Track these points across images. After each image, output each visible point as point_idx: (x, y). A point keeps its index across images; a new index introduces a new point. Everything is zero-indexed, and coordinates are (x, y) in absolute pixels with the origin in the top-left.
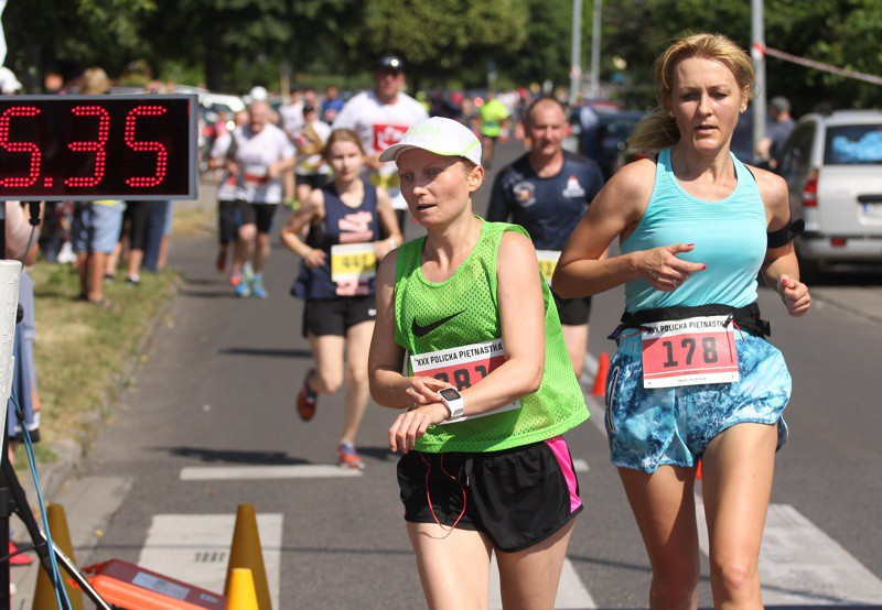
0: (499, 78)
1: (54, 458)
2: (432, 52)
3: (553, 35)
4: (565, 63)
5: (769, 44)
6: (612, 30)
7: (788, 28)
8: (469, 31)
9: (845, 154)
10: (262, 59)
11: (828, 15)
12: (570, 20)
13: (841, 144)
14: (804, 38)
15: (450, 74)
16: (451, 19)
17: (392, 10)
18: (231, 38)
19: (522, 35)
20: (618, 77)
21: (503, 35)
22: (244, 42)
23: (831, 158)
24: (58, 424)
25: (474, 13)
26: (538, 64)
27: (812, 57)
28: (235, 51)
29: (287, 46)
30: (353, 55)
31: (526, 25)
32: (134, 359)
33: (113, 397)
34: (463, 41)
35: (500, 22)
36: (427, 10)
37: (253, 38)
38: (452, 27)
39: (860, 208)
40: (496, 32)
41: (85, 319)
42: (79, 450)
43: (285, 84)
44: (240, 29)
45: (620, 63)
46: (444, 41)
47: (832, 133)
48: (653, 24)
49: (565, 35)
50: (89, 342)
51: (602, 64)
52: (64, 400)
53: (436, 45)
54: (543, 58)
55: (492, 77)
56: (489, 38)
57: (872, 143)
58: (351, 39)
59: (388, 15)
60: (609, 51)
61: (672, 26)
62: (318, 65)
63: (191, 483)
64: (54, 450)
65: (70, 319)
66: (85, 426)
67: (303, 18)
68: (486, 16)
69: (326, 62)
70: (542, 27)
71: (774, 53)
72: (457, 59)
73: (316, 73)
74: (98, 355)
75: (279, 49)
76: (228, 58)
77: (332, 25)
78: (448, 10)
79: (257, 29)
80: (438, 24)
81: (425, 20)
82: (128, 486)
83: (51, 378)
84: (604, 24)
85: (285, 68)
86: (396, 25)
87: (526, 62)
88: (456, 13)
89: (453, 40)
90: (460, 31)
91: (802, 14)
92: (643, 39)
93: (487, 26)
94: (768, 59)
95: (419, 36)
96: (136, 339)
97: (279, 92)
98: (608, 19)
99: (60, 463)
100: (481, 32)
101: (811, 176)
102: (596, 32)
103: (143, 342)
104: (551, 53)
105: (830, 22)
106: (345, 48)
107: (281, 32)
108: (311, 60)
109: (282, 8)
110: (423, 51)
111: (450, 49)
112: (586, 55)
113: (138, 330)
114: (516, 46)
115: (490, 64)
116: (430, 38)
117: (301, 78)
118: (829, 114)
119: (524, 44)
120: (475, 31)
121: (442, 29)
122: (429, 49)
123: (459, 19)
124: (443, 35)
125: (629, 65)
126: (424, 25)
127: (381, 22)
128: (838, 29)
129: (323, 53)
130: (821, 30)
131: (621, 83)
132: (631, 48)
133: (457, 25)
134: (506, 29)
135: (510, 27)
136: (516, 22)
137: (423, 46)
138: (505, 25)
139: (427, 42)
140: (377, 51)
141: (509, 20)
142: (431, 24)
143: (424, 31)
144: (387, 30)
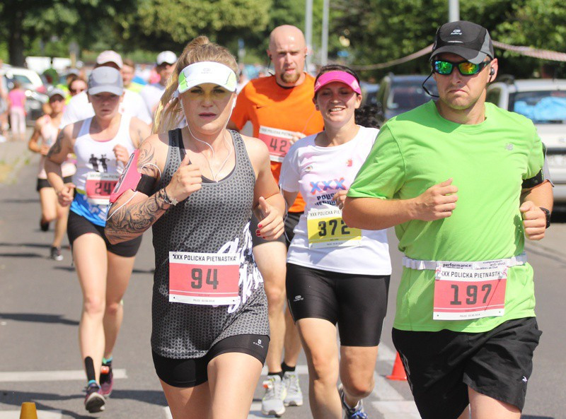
0: (247, 54)
2: (193, 33)
6: (338, 14)
7: (481, 11)
8: (222, 17)
10: (54, 39)
12: (304, 7)
13: (522, 107)
14: (492, 17)
16: (207, 6)
18: (29, 22)
19: (266, 19)
20: (343, 54)
21: (251, 18)
22: (40, 26)
28: (32, 33)
29: (76, 29)
30: (126, 35)
31: (269, 12)
34: (218, 24)
35: (248, 8)
37: (47, 22)
38: (208, 13)
40: (245, 16)
43: (74, 59)
44: (37, 15)
45: (345, 42)
46: (202, 24)
47: (514, 97)
48: (371, 10)
51: (329, 43)
53: (195, 27)
55: (242, 53)
56: (239, 22)
57: (546, 107)
58: (125, 25)
59: (156, 3)
60: (335, 31)
61: (386, 12)
62: (100, 45)
67: (89, 6)
68: (236, 4)
69: (106, 42)
70: (282, 13)
73: (98, 50)
75: (68, 31)
76: (26, 39)
77: (111, 11)
79: (50, 15)
80: (197, 10)
81: (188, 7)
84: (332, 10)
85: (73, 46)
86: (163, 12)
89: (209, 24)
90: (215, 16)
92: (364, 23)
93: (237, 12)
95: (182, 20)
98: (335, 5)
100: (233, 15)
102: (326, 17)
105: (514, 6)
106: (120, 29)
107: (70, 17)
108: (95, 40)
110: (186, 33)
111: (207, 30)
112: (318, 35)
114: (262, 28)
115: (241, 43)
116: (191, 21)
117: (86, 54)
118: (512, 83)
119: (268, 26)
120: (227, 16)
121: (201, 14)
122: (190, 31)
123: (214, 6)
124: (201, 19)
125: (351, 44)
126: (186, 12)
127: (151, 10)
128: (521, 12)
129: (104, 35)
130: (508, 14)
131: (346, 58)
132: (354, 29)
133: (212, 11)
134: (253, 14)
135: (256, 12)
136: (260, 9)
137: (185, 28)
138: (252, 11)
139: (188, 25)
140: (147, 32)
141: (255, 7)
142: (192, 10)
143: (186, 16)
144: (156, 16)
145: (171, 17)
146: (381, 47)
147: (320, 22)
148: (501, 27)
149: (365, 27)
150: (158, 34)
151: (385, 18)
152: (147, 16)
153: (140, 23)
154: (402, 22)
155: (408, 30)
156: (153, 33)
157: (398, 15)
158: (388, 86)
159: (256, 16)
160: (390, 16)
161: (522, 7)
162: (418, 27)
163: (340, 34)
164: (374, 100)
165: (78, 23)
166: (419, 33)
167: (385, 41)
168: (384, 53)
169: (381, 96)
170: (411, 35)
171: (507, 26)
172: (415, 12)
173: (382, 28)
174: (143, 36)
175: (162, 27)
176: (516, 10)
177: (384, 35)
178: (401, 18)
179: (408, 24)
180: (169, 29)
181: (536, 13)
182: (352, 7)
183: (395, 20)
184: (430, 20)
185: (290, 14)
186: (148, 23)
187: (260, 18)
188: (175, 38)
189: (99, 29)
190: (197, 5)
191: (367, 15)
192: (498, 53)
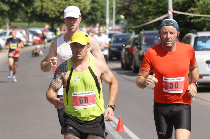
3: (99, 7)
4: (104, 17)
5: (174, 10)
6: (119, 5)
7: (181, 4)
12: (105, 2)
13: (200, 43)
14: (186, 6)
16: (64, 2)
19: (89, 8)
20: (122, 22)
23: (196, 48)
26: (94, 17)
27: (189, 12)
29: (8, 12)
30: (29, 15)
31: (90, 4)
35: (81, 3)
39: (207, 65)
43: (8, 26)
45: (122, 17)
47: (196, 39)
48: (134, 3)
49: (103, 7)
51: (116, 17)
54: (96, 15)
58: (29, 11)
59: (42, 1)
60: (118, 13)
61: (140, 4)
62: (18, 19)
67: (13, 3)
69: (21, 18)
70: (95, 5)
71: (175, 12)
73: (18, 22)
75: (5, 13)
77: (23, 5)
80: (60, 4)
81: (56, 3)
84: (116, 3)
85: (7, 20)
86: (45, 5)
87: (90, 17)
92: (131, 8)
94: (174, 14)
95: (53, 8)
97: (6, 28)
98: (118, 1)
102: (114, 7)
104: (99, 14)
106: (27, 13)
107: (6, 8)
110: (55, 14)
112: (111, 14)
114: (87, 11)
116: (57, 9)
117: (12, 23)
118: (196, 33)
119: (89, 10)
121: (61, 6)
122: (57, 13)
123: (67, 2)
125: (125, 18)
126: (55, 5)
127: (40, 4)
128: (198, 3)
129: (20, 15)
131: (123, 24)
132: (126, 11)
134: (83, 6)
135: (85, 5)
136: (86, 3)
137: (54, 12)
138: (83, 4)
139: (56, 10)
140: (38, 14)
141: (84, 2)
142: (58, 4)
143: (55, 7)
144: (42, 7)
145: (49, 7)
146: (138, 19)
147: (112, 9)
148: (189, 10)
149: (131, 10)
150: (43, 14)
151: (140, 6)
152: (38, 6)
153: (35, 10)
154: (147, 8)
155: (150, 12)
156: (41, 14)
157: (146, 5)
158: (142, 35)
159: (85, 6)
160: (142, 6)
161: (198, 1)
162: (154, 10)
163: (121, 14)
164: (136, 41)
165: (9, 10)
166: (155, 13)
167: (140, 16)
168: (140, 21)
169: (140, 39)
170: (151, 13)
171: (192, 9)
172: (153, 4)
173: (139, 11)
174: (36, 15)
175: (44, 11)
176: (196, 3)
177: (140, 14)
178: (147, 6)
179: (150, 9)
180: (48, 12)
181: (204, 3)
182: (126, 2)
183: (145, 7)
184: (160, 7)
185: (99, 5)
186: (39, 9)
187: (86, 7)
188: (50, 16)
189: (18, 12)
190: (60, 2)
191: (132, 5)
192: (188, 21)
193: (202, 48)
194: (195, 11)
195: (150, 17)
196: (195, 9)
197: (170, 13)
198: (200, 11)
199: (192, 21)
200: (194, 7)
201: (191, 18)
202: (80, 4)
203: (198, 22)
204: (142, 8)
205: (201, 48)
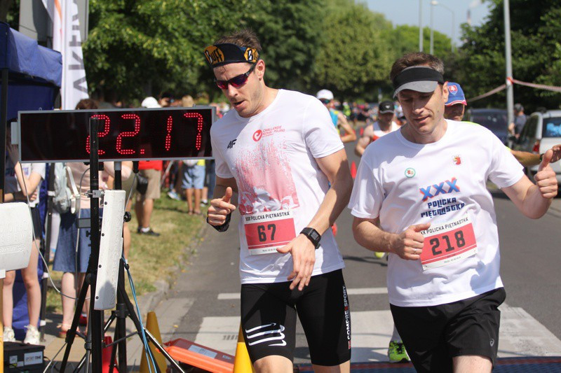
0: (383, 96)
1: (155, 289)
2: (350, 85)
5: (514, 77)
7: (526, 70)
8: (367, 74)
9: (553, 132)
11: (545, 62)
13: (551, 127)
14: (533, 73)
15: (358, 96)
16: (358, 68)
17: (329, 64)
21: (385, 75)
23: (546, 134)
24: (157, 273)
25: (370, 65)
27: (537, 83)
30: (308, 86)
32: (197, 240)
33: (185, 259)
34: (365, 79)
35: (383, 69)
36: (346, 64)
38: (359, 72)
40: (381, 74)
41: (173, 220)
42: (168, 285)
46: (355, 79)
47: (546, 121)
48: (459, 69)
50: (174, 232)
52: (160, 261)
53: (351, 81)
55: (380, 97)
56: (378, 77)
58: (307, 79)
59: (326, 66)
61: (468, 70)
63: (223, 301)
64: (154, 286)
65: (165, 221)
66: (171, 274)
67: (284, 69)
68: (376, 66)
71: (517, 82)
72: (362, 88)
74: (179, 238)
77: (298, 72)
78: (358, 64)
80: (352, 71)
81: (346, 69)
82: (191, 303)
83: (155, 250)
86: (331, 72)
88: (361, 65)
89: (360, 79)
90: (363, 74)
91: (533, 63)
93: (377, 71)
94: (514, 85)
95: (343, 77)
96: (198, 230)
99: (158, 292)
100: (374, 74)
101: (536, 143)
103: (201, 232)
105: (546, 66)
109: (273, 64)
110: (345, 85)
111: (358, 83)
113: (199, 226)
115: (379, 91)
116: (348, 77)
118: (545, 112)
120: (371, 74)
121: (354, 73)
122: (348, 83)
123: (363, 68)
124: (355, 76)
126: (345, 71)
127: (323, 70)
128: (550, 69)
130: (542, 70)
133: (361, 71)
135: (388, 71)
137: (345, 82)
138: (386, 70)
139: (347, 80)
142: (349, 71)
143: (345, 74)
144: (327, 74)
145: (336, 75)
148: (538, 79)
150: (328, 85)
151: (468, 74)
152: (321, 74)
153: (317, 78)
154: (478, 77)
155: (482, 81)
156: (325, 85)
157: (475, 72)
160: (470, 73)
161: (551, 66)
162: (487, 79)
165: (278, 79)
166: (488, 83)
170: (483, 84)
171: (542, 77)
172: (485, 70)
175: (330, 81)
176: (547, 68)
178: (477, 73)
179: (482, 78)
180: (335, 82)
183: (474, 75)
184: (495, 75)
186: (321, 78)
188: (339, 88)
190: (352, 68)
192: (537, 95)
193: (554, 134)
194: (546, 80)
195: (481, 89)
196: (547, 77)
197: (509, 83)
198: (554, 80)
199: (542, 95)
200: (544, 75)
201: (541, 91)
202: (382, 71)
203: (551, 96)
204: (470, 76)
205: (551, 134)
